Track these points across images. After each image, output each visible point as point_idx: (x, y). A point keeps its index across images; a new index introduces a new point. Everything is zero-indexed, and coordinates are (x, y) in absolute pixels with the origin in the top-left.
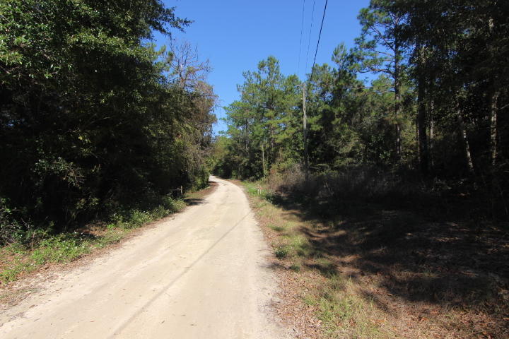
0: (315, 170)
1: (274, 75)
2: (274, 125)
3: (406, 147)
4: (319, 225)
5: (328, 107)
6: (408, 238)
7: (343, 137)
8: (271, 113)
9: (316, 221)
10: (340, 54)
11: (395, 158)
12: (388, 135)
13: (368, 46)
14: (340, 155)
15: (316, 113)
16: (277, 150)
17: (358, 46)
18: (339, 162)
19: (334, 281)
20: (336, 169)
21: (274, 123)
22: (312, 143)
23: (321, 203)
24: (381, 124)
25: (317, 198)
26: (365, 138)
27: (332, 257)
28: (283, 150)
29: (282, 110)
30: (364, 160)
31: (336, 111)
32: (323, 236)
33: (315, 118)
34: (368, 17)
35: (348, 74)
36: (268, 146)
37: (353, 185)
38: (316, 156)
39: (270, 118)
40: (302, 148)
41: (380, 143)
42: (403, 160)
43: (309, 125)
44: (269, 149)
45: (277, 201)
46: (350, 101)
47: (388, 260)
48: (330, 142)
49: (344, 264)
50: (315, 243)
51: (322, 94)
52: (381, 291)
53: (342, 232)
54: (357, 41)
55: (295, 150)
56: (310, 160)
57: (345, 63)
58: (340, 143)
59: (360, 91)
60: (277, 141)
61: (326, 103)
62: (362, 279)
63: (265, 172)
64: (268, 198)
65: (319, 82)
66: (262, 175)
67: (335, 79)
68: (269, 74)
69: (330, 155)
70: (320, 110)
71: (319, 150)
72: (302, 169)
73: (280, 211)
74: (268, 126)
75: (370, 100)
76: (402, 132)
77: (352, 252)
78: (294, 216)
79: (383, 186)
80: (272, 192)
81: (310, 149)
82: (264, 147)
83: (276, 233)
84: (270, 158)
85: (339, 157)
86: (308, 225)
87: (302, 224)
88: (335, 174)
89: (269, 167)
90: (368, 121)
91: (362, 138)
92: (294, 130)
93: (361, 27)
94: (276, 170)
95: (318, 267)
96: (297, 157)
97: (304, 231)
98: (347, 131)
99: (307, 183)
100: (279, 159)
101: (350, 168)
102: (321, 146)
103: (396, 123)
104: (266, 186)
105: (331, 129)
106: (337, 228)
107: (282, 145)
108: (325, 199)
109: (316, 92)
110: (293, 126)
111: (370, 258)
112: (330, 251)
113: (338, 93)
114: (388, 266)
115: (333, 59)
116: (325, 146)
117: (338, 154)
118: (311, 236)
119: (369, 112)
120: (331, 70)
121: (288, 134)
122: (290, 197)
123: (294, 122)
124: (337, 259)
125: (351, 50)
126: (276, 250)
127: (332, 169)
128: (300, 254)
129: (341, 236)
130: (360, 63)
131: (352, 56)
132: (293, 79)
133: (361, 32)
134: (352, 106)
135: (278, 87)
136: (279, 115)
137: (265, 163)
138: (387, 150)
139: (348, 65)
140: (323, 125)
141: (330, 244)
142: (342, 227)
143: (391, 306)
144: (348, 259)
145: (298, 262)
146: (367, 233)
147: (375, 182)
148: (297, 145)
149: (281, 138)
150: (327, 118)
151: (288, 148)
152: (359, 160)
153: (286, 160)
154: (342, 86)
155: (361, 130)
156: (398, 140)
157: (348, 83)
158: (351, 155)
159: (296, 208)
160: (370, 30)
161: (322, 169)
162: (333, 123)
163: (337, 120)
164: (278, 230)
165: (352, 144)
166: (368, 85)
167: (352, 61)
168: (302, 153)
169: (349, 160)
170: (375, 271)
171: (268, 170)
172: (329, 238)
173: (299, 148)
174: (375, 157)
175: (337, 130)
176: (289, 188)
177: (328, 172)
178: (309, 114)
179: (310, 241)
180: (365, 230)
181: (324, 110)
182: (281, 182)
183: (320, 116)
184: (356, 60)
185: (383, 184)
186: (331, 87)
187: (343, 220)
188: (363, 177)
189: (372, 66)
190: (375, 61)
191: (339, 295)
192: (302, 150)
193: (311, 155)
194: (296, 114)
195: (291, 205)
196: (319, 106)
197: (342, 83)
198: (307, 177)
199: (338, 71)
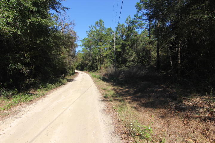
0: (119, 67)
1: (102, 27)
2: (102, 49)
3: (153, 58)
4: (119, 88)
5: (124, 42)
6: (148, 90)
7: (130, 54)
8: (101, 43)
9: (118, 86)
10: (129, 20)
11: (149, 62)
12: (146, 54)
13: (139, 18)
14: (129, 61)
15: (119, 44)
16: (103, 59)
17: (135, 18)
18: (128, 64)
19: (123, 103)
20: (127, 67)
21: (102, 48)
22: (118, 56)
23: (120, 80)
24: (144, 49)
25: (119, 78)
26: (138, 55)
28: (106, 59)
29: (106, 42)
30: (137, 63)
31: (127, 44)
32: (121, 91)
33: (119, 46)
34: (139, 6)
35: (131, 29)
36: (100, 57)
37: (132, 73)
38: (119, 62)
39: (100, 45)
40: (114, 58)
41: (143, 57)
42: (152, 63)
43: (116, 49)
44: (100, 59)
45: (104, 79)
46: (132, 40)
48: (125, 56)
49: (127, 99)
50: (118, 93)
51: (122, 36)
52: (137, 106)
53: (127, 90)
54: (135, 16)
55: (111, 59)
56: (117, 63)
57: (131, 24)
58: (128, 56)
59: (136, 36)
60: (103, 55)
61: (123, 40)
62: (132, 103)
63: (99, 68)
64: (100, 78)
65: (121, 31)
66: (97, 69)
67: (127, 30)
68: (100, 27)
69: (124, 61)
70: (121, 43)
71: (120, 59)
72: (113, 67)
73: (105, 83)
74: (100, 49)
75: (140, 39)
76: (152, 52)
78: (111, 85)
79: (143, 73)
80: (102, 76)
81: (117, 59)
82: (98, 58)
83: (104, 91)
84: (101, 62)
85: (128, 62)
86: (116, 88)
87: (113, 87)
88: (126, 69)
89: (100, 66)
90: (140, 47)
91: (137, 54)
92: (110, 51)
93: (137, 10)
94: (103, 67)
95: (118, 100)
96: (112, 62)
97: (114, 89)
98: (131, 51)
99: (115, 72)
100: (104, 63)
101: (132, 66)
102: (121, 57)
103: (149, 49)
104: (100, 74)
105: (125, 51)
106: (126, 88)
107: (106, 57)
108: (122, 78)
109: (119, 35)
110: (110, 49)
113: (128, 36)
115: (126, 22)
116: (123, 57)
117: (127, 61)
118: (117, 91)
119: (140, 44)
120: (125, 27)
121: (108, 52)
122: (109, 78)
123: (110, 48)
124: (124, 97)
125: (133, 19)
126: (104, 95)
127: (125, 67)
129: (127, 91)
130: (136, 24)
131: (133, 22)
132: (110, 29)
134: (133, 42)
135: (104, 33)
136: (104, 44)
137: (98, 64)
138: (146, 59)
139: (132, 25)
140: (122, 49)
142: (128, 88)
144: (128, 97)
145: (112, 99)
147: (140, 72)
148: (112, 57)
149: (105, 54)
150: (123, 46)
151: (108, 58)
152: (136, 63)
153: (107, 63)
154: (129, 34)
155: (136, 51)
156: (150, 55)
157: (132, 32)
158: (133, 61)
159: (111, 82)
160: (140, 12)
161: (122, 67)
162: (126, 48)
163: (127, 47)
164: (105, 89)
165: (133, 57)
166: (139, 34)
167: (133, 23)
168: (114, 60)
169: (132, 63)
171: (100, 67)
172: (123, 92)
173: (112, 58)
174: (141, 62)
175: (127, 51)
176: (109, 74)
177: (124, 68)
178: (116, 44)
179: (116, 93)
181: (122, 43)
182: (105, 72)
183: (121, 45)
184: (135, 23)
185: (143, 72)
186: (125, 33)
187: (127, 85)
188: (136, 70)
189: (141, 26)
190: (142, 24)
192: (114, 59)
193: (117, 61)
194: (111, 44)
195: (109, 81)
196: (120, 41)
197: (129, 32)
198: (115, 70)
199: (127, 27)
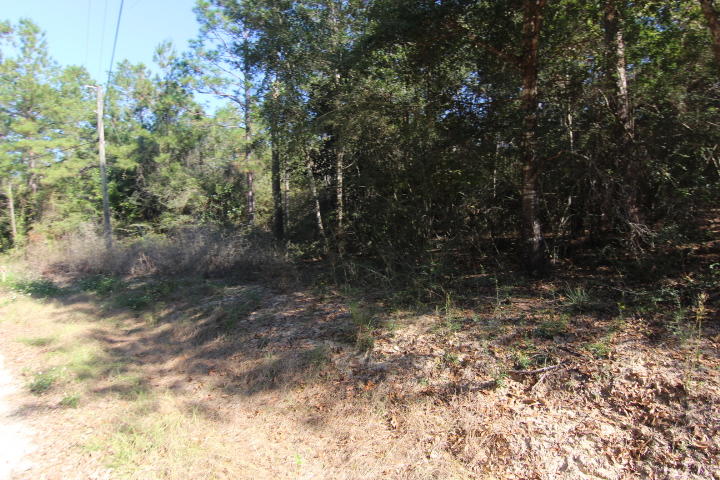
0: (126, 234)
1: (35, 55)
2: (35, 150)
3: (260, 203)
4: (127, 322)
5: (147, 133)
6: (251, 318)
7: (173, 183)
8: (28, 126)
9: (122, 316)
10: (168, 55)
11: (247, 216)
12: (237, 187)
13: (208, 56)
14: (170, 211)
15: (126, 140)
16: (46, 197)
17: (194, 52)
18: (167, 221)
19: (141, 402)
20: (163, 231)
21: (36, 145)
22: (120, 189)
23: (133, 287)
24: (228, 171)
25: (128, 279)
26: (208, 189)
27: (144, 367)
28: (60, 198)
29: (55, 125)
30: (206, 219)
31: (161, 142)
32: (134, 338)
33: (125, 149)
34: (207, 14)
35: (179, 90)
36: (22, 188)
37: (187, 257)
38: (129, 211)
39: (26, 135)
40: (99, 196)
41: (228, 196)
42: (257, 220)
43: (112, 159)
44: (26, 195)
45: (44, 291)
46: (184, 131)
47: (225, 353)
48: (153, 189)
49: (162, 373)
50: (118, 351)
51: (137, 110)
52: (213, 395)
53: (165, 327)
54: (193, 44)
55: (87, 198)
56: (117, 217)
57: (176, 71)
58: (169, 192)
59: (198, 118)
60: (44, 181)
61: (144, 127)
62: (189, 387)
63: (18, 237)
64: (20, 287)
65: (131, 89)
66: (11, 244)
67: (159, 91)
68: (23, 49)
69: (152, 211)
70: (134, 136)
71: (132, 201)
72: (98, 233)
73: (51, 308)
74: (24, 150)
75: (213, 133)
76: (255, 183)
77: (177, 353)
78: (79, 315)
79: (228, 255)
80: (34, 276)
81: (114, 199)
82: (14, 191)
83: (36, 350)
84: (28, 212)
85: (167, 213)
86: (107, 325)
87: (95, 326)
88: (162, 240)
89: (27, 228)
90: (214, 163)
91: (204, 187)
92: (82, 164)
93: (199, 26)
94: (44, 235)
95: (115, 389)
96: (89, 212)
97: (99, 336)
98: (180, 174)
99: (109, 258)
100: (50, 215)
101: (185, 230)
102: (136, 194)
103: (246, 170)
104: (20, 266)
105: (154, 169)
106: (159, 321)
107: (60, 187)
108: (142, 279)
109: (126, 104)
110: (80, 156)
111: (202, 355)
112: (141, 358)
113: (165, 115)
114: (225, 358)
115: (155, 59)
116: (144, 195)
117: (164, 208)
118: (111, 342)
119: (212, 150)
120: (153, 76)
121: (70, 170)
122: (74, 282)
123: (83, 150)
124: (151, 368)
125: (184, 55)
126: (32, 381)
127: (157, 232)
128: (83, 376)
129: (165, 334)
130: (198, 78)
131: (185, 64)
132: (78, 73)
133: (198, 33)
134: (188, 138)
135: (42, 79)
136: (49, 132)
137: (16, 223)
138: (237, 206)
139: (179, 75)
140: (140, 161)
141: (143, 348)
142: (167, 319)
143: (224, 410)
144: (170, 364)
145: (79, 389)
146: (202, 322)
147: (218, 250)
148: (90, 190)
149: (52, 176)
150: (146, 152)
151: (71, 195)
152: (199, 218)
153: (66, 215)
154: (170, 105)
155: (201, 175)
156: (250, 194)
157: (180, 103)
158: (186, 211)
159: (85, 300)
160: (210, 34)
161: (139, 232)
162: (157, 159)
163: (163, 156)
164: (41, 343)
165: (188, 194)
166: (210, 113)
167: (187, 71)
168: (100, 204)
169: (185, 218)
170: (207, 371)
171: (26, 234)
172: (144, 341)
173: (94, 195)
174: (221, 215)
175: (163, 171)
176: (72, 265)
177: (149, 236)
178: (112, 139)
179: (107, 351)
180: (200, 318)
181: (141, 140)
182: (56, 257)
183: (134, 146)
184: (192, 71)
185: (229, 252)
186: (153, 103)
187: (169, 307)
188: (202, 244)
189: (215, 86)
190: (218, 81)
191: (146, 422)
192: (100, 200)
193: (119, 209)
194: (89, 136)
195: (75, 297)
196: (131, 130)
197: (169, 100)
198: (109, 246)
199: (163, 81)
